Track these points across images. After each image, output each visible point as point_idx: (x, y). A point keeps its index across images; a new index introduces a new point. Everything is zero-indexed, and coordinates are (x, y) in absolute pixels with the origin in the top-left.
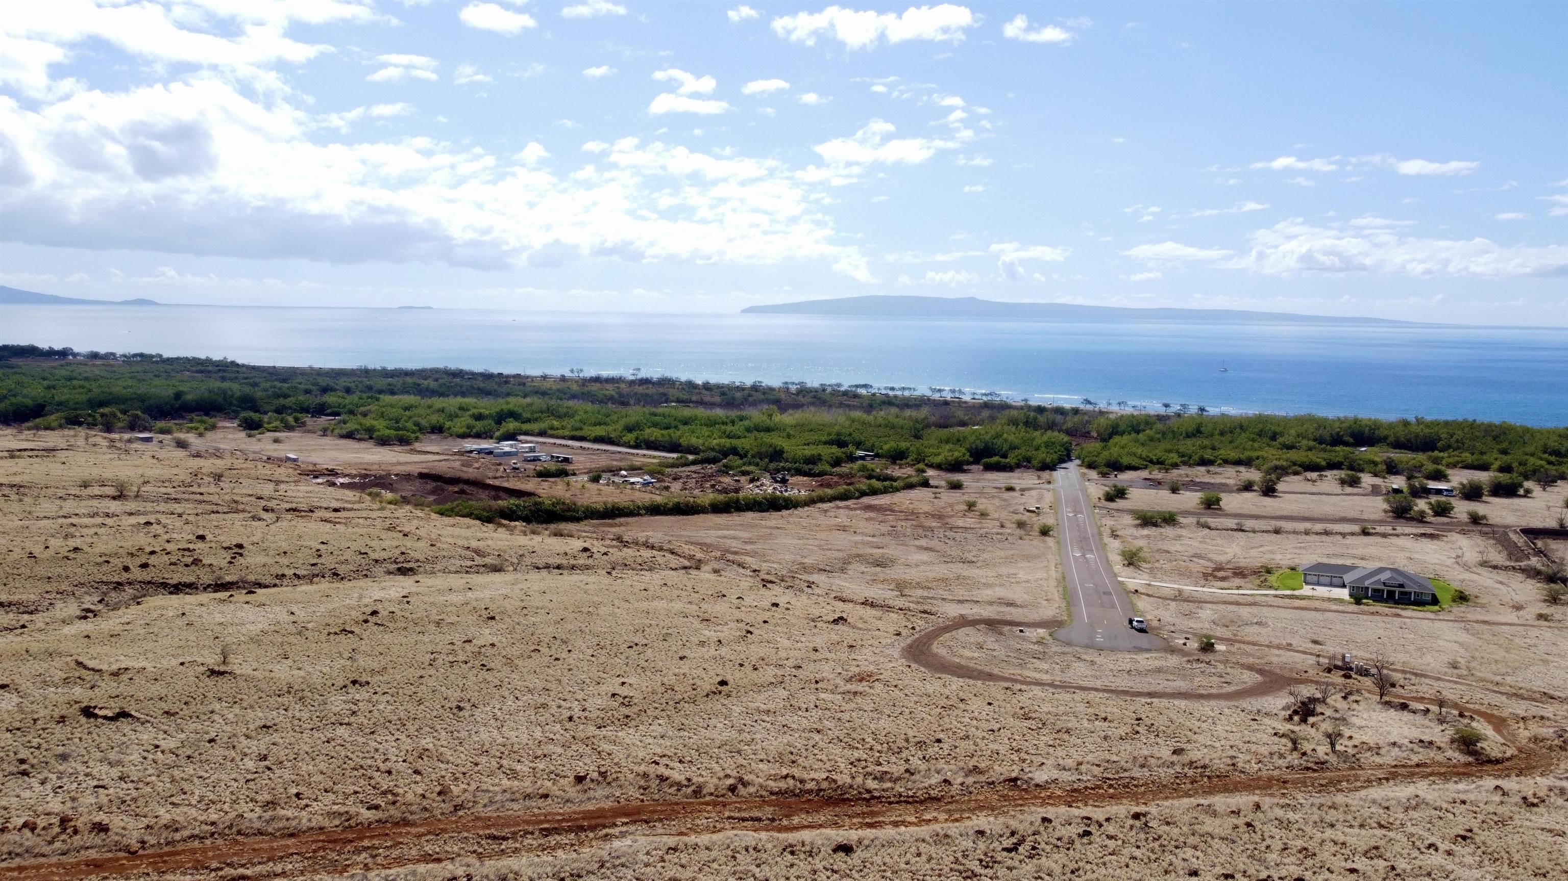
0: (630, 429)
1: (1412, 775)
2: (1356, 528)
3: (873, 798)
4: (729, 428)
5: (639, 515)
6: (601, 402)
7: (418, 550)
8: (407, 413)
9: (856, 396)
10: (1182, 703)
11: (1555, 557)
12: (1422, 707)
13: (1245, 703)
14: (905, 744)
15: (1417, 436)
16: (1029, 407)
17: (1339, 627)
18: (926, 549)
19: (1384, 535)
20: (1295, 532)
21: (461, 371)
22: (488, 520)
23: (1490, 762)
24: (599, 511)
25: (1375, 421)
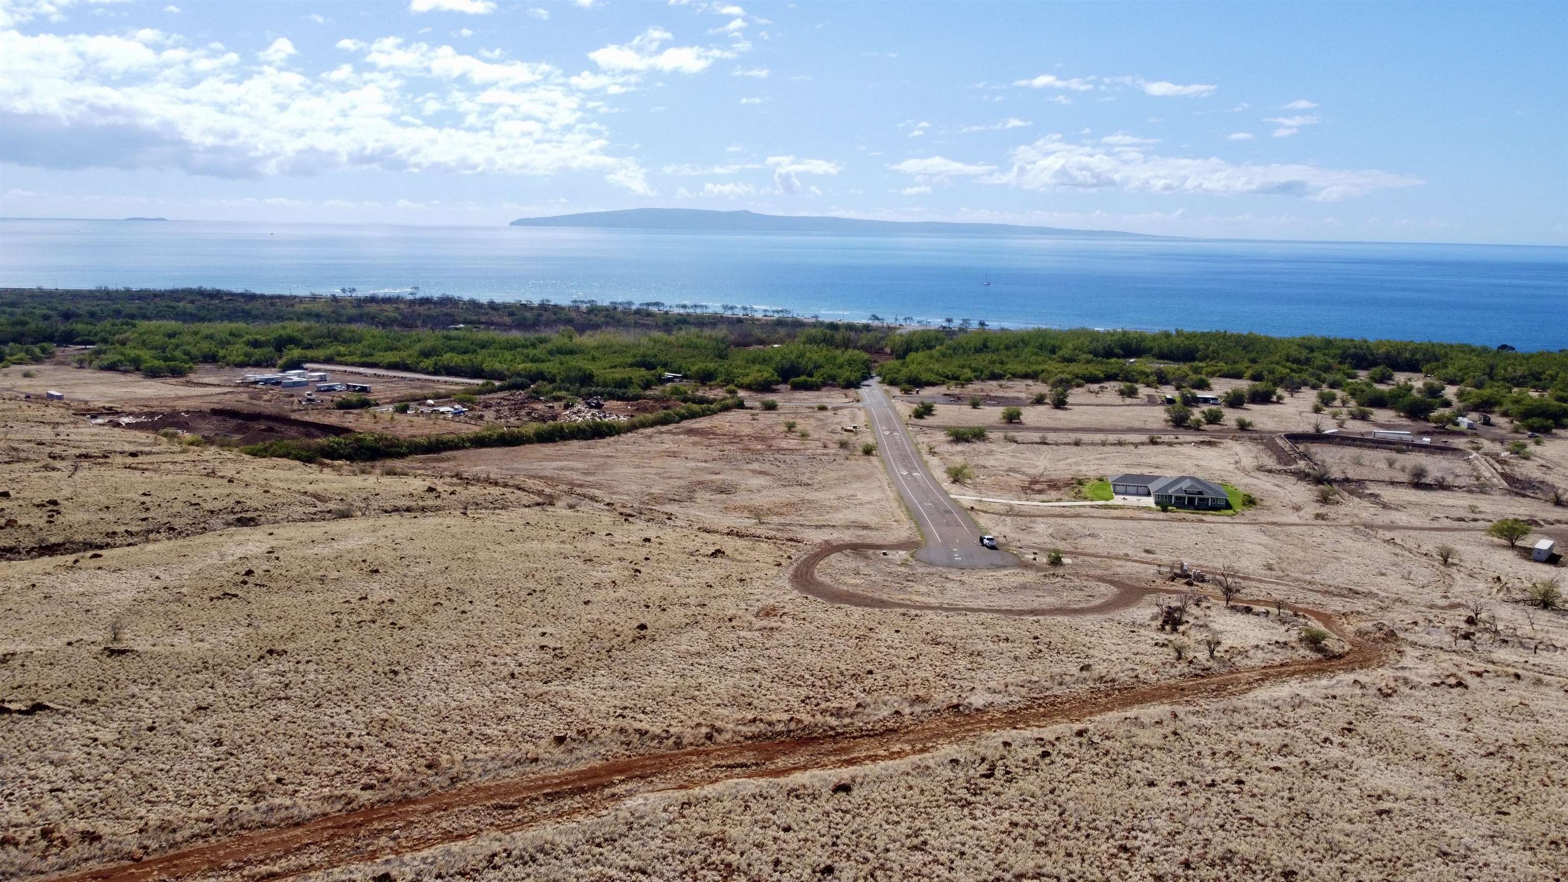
0: (426, 354)
1: (1280, 674)
2: (1144, 438)
3: (838, 734)
4: (531, 352)
5: (464, 447)
6: (384, 325)
7: (254, 498)
8: (173, 341)
9: (649, 314)
10: (1064, 619)
11: (1318, 458)
12: (1263, 609)
13: (1117, 615)
14: (841, 678)
15: (1178, 347)
16: (822, 324)
17: (1158, 534)
18: (761, 473)
19: (1170, 444)
20: (1093, 444)
21: (219, 292)
22: (308, 460)
23: (1335, 657)
24: (423, 446)
25: (1141, 334)
